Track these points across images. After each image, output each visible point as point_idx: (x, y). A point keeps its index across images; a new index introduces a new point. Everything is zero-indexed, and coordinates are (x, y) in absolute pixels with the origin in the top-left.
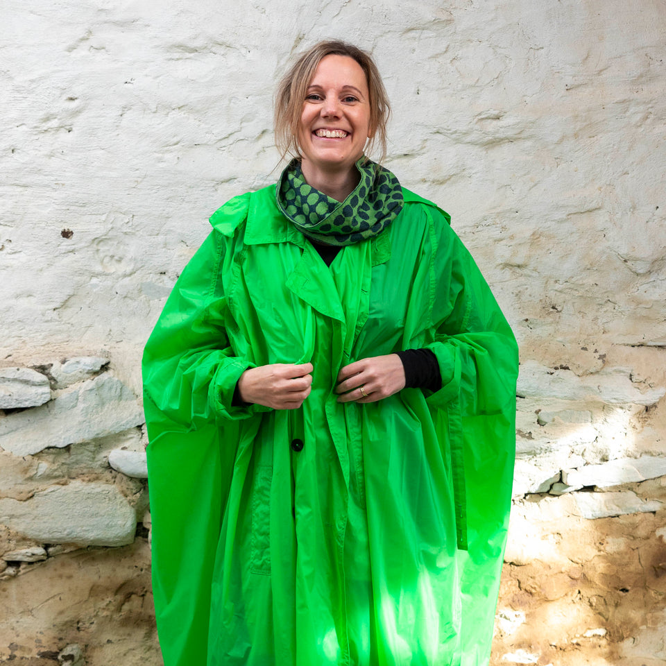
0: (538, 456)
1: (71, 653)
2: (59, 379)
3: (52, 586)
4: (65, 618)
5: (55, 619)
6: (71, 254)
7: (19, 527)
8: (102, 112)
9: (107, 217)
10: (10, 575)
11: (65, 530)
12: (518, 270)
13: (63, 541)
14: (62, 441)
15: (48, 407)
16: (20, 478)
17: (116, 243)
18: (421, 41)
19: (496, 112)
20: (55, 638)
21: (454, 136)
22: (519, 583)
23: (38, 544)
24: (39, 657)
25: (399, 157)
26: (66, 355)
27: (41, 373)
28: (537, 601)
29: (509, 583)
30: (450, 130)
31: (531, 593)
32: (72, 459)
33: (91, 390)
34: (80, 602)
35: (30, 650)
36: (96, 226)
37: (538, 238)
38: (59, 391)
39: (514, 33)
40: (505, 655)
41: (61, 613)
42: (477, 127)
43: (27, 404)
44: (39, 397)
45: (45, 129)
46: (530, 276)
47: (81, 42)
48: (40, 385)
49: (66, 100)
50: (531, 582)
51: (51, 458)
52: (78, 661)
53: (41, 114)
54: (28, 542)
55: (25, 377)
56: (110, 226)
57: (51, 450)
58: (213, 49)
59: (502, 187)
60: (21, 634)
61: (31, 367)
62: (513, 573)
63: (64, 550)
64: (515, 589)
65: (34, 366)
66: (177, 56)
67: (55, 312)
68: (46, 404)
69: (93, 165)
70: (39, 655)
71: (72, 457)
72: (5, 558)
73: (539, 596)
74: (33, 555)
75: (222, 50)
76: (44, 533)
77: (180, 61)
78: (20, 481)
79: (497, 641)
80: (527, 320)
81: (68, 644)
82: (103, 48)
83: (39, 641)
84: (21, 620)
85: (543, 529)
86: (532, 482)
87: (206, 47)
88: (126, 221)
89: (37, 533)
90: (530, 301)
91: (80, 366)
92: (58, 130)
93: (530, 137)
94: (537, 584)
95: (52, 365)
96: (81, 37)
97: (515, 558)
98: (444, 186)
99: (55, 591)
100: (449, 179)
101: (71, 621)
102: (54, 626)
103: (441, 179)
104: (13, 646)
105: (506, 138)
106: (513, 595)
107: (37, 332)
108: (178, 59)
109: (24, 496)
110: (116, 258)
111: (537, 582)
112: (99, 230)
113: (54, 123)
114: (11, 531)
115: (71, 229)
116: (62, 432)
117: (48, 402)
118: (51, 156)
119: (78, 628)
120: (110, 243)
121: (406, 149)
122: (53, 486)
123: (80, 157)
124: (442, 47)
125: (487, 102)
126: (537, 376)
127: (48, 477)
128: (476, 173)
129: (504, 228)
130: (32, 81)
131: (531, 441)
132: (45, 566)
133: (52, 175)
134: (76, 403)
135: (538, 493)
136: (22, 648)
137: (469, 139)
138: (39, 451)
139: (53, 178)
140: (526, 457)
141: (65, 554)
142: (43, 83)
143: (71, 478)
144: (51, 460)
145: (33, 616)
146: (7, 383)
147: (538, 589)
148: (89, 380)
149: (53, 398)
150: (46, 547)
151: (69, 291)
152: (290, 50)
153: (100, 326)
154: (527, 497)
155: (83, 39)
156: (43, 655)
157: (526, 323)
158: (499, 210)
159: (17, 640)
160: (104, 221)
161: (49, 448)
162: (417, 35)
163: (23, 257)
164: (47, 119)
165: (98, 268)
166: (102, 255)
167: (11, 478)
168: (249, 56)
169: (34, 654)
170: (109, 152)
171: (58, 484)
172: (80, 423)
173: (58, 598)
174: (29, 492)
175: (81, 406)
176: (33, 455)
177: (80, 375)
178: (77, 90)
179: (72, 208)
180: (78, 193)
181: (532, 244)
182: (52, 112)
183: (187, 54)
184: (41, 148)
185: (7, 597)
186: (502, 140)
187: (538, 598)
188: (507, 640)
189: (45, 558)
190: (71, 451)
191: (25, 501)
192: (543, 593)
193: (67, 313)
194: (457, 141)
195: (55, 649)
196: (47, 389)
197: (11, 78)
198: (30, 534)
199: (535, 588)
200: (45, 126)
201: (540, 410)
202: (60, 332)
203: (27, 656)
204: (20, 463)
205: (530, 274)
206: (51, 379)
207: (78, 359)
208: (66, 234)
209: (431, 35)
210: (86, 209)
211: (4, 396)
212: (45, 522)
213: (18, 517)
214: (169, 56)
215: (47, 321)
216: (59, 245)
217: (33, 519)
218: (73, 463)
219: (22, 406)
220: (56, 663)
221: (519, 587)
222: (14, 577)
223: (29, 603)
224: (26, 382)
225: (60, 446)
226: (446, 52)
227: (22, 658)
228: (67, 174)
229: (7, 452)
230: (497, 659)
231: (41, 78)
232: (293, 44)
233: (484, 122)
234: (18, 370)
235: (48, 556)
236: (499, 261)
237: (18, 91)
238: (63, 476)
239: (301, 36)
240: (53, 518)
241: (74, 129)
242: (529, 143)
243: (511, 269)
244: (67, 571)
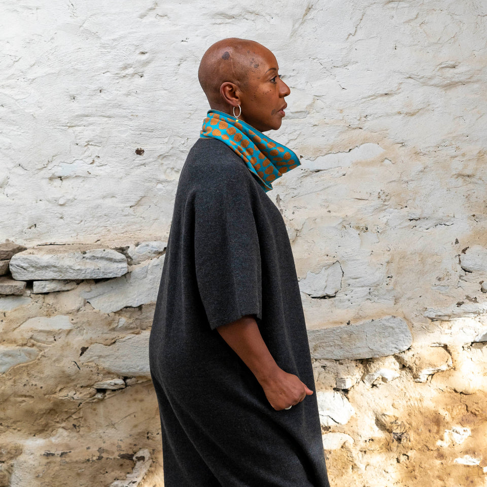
0: (481, 315)
1: (143, 455)
2: (133, 257)
3: (129, 407)
4: (138, 430)
5: (131, 430)
6: (143, 166)
7: (106, 364)
8: (165, 62)
9: (169, 139)
10: (99, 399)
11: (138, 366)
12: (468, 179)
13: (137, 375)
14: (136, 302)
15: (126, 277)
16: (106, 329)
17: (175, 158)
18: (398, 10)
19: (453, 63)
20: (131, 444)
21: (421, 80)
22: (467, 407)
23: (119, 377)
24: (119, 458)
25: (382, 95)
26: (139, 240)
27: (121, 253)
28: (480, 420)
29: (460, 407)
30: (419, 76)
31: (475, 414)
32: (143, 315)
33: (156, 265)
34: (149, 418)
35: (113, 453)
36: (161, 146)
37: (483, 155)
38: (134, 266)
39: (466, 4)
40: (456, 459)
41: (136, 426)
42: (439, 73)
43: (110, 276)
44: (119, 271)
45: (124, 75)
46: (476, 183)
47: (149, 11)
48: (120, 261)
49: (139, 53)
50: (475, 406)
51: (128, 315)
52: (147, 461)
53: (121, 64)
54: (112, 375)
55: (109, 256)
56: (171, 146)
57: (128, 308)
58: (246, 16)
59: (456, 118)
60: (107, 442)
61: (114, 249)
62: (462, 400)
63: (138, 381)
64: (464, 411)
65: (116, 248)
66: (219, 21)
67: (132, 209)
68: (125, 275)
69: (159, 101)
70: (119, 456)
71: (143, 314)
72: (95, 387)
73: (481, 417)
74: (115, 384)
75: (253, 17)
76: (123, 369)
77: (222, 25)
78: (106, 332)
79: (450, 449)
80: (474, 216)
81: (140, 449)
82: (166, 16)
83: (120, 447)
84: (107, 431)
85: (485, 368)
86: (476, 334)
87: (240, 15)
88: (183, 143)
89: (118, 369)
90: (477, 202)
91: (149, 248)
92: (133, 76)
93: (477, 81)
94: (479, 408)
95: (129, 247)
96: (150, 7)
97: (464, 389)
98: (414, 117)
99: (131, 411)
100: (418, 112)
101: (142, 432)
102: (130, 435)
103: (412, 112)
104: (101, 450)
105: (460, 82)
106: (462, 415)
107: (118, 223)
108: (220, 24)
109: (109, 342)
110: (175, 169)
111: (480, 406)
112: (163, 149)
113: (130, 71)
114: (99, 367)
115: (143, 148)
116: (135, 296)
117: (126, 274)
118: (128, 94)
119: (148, 437)
120: (171, 158)
121: (387, 90)
122: (130, 335)
123: (149, 96)
124: (414, 15)
125: (446, 55)
126: (480, 256)
127: (126, 328)
128: (437, 108)
129: (458, 148)
130: (114, 40)
131: (476, 304)
132: (124, 392)
133: (129, 109)
134: (146, 275)
135: (481, 342)
136: (107, 451)
137: (433, 82)
138: (119, 309)
139: (129, 111)
140: (473, 315)
141: (138, 384)
142: (122, 41)
143: (142, 329)
144: (128, 316)
145: (115, 428)
146: (96, 260)
147: (480, 412)
148: (155, 258)
149: (130, 271)
150: (125, 379)
151: (141, 194)
152: (302, 17)
153: (164, 219)
154: (473, 345)
155: (151, 9)
156: (123, 457)
157: (474, 218)
158: (454, 135)
159: (103, 446)
160: (167, 143)
161: (126, 307)
162: (395, 6)
163: (107, 169)
164: (125, 68)
165: (162, 177)
166: (165, 167)
167: (99, 329)
168: (272, 21)
169: (116, 455)
170: (170, 92)
171: (133, 333)
172: (149, 289)
173: (133, 416)
174: (113, 339)
175: (150, 277)
176: (115, 313)
177: (149, 255)
178: (146, 47)
179: (144, 133)
180: (147, 122)
181: (478, 160)
182: (129, 63)
183: (227, 19)
184: (121, 89)
185: (96, 414)
186: (457, 83)
187: (481, 418)
188: (457, 449)
189: (124, 387)
190: (143, 309)
191: (109, 345)
192: (484, 415)
193: (140, 209)
194: (424, 84)
195: (131, 452)
196: (125, 265)
197: (99, 38)
198: (113, 369)
199: (478, 411)
200: (124, 73)
201: (483, 282)
202: (135, 223)
203: (111, 458)
204: (106, 318)
205: (477, 181)
206: (128, 257)
207: (147, 243)
208: (139, 152)
209: (405, 5)
210: (153, 133)
211: (94, 269)
212: (123, 361)
213: (104, 357)
214: (213, 21)
215: (125, 216)
216: (134, 160)
217: (115, 359)
218: (144, 318)
219: (107, 277)
220: (131, 462)
221: (467, 410)
222: (102, 400)
223: (112, 419)
224: (110, 260)
225: (134, 306)
226: (416, 18)
227: (107, 459)
228: (139, 108)
229: (96, 310)
230: (450, 462)
231: (121, 37)
232: (304, 12)
233: (444, 70)
234: (104, 250)
235: (126, 385)
236: (454, 172)
237: (104, 47)
238: (137, 328)
239: (310, 7)
240: (129, 358)
241: (144, 75)
242: (476, 86)
243: (463, 178)
244: (139, 396)
